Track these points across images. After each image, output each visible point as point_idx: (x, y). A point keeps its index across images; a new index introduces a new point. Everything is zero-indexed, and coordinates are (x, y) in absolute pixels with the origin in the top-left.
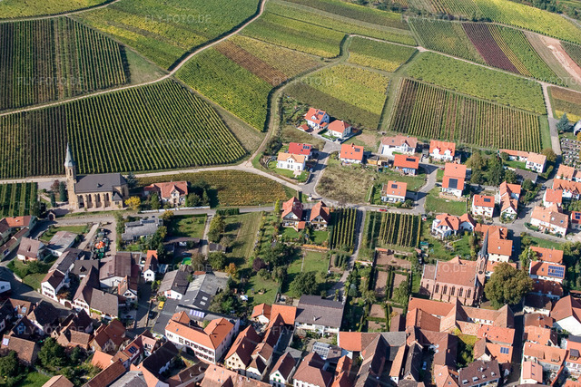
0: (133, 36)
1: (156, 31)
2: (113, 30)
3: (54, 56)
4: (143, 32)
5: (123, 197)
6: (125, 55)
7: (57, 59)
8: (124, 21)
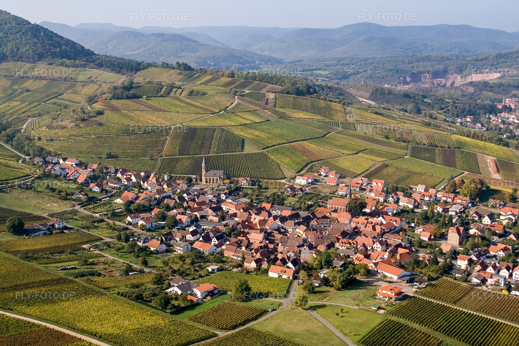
0: (250, 136)
1: (263, 136)
2: (242, 133)
3: (212, 140)
4: (257, 136)
5: (223, 180)
6: (244, 142)
7: (213, 142)
8: (249, 132)
